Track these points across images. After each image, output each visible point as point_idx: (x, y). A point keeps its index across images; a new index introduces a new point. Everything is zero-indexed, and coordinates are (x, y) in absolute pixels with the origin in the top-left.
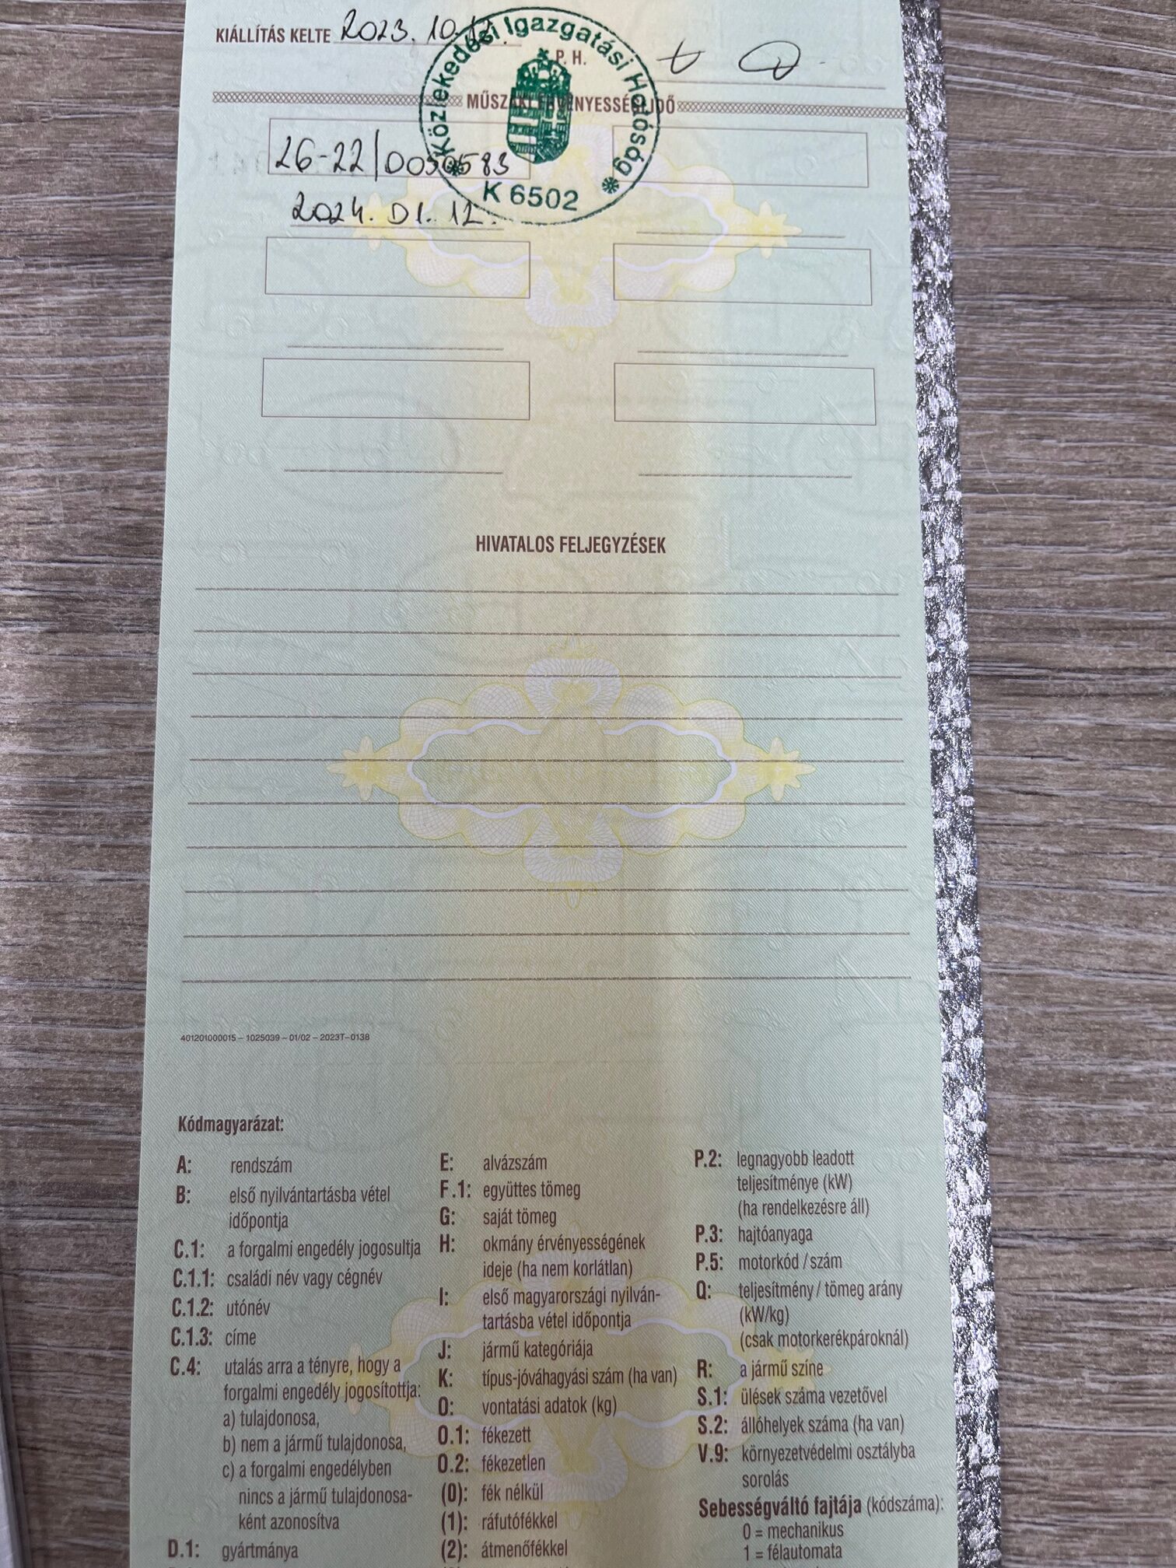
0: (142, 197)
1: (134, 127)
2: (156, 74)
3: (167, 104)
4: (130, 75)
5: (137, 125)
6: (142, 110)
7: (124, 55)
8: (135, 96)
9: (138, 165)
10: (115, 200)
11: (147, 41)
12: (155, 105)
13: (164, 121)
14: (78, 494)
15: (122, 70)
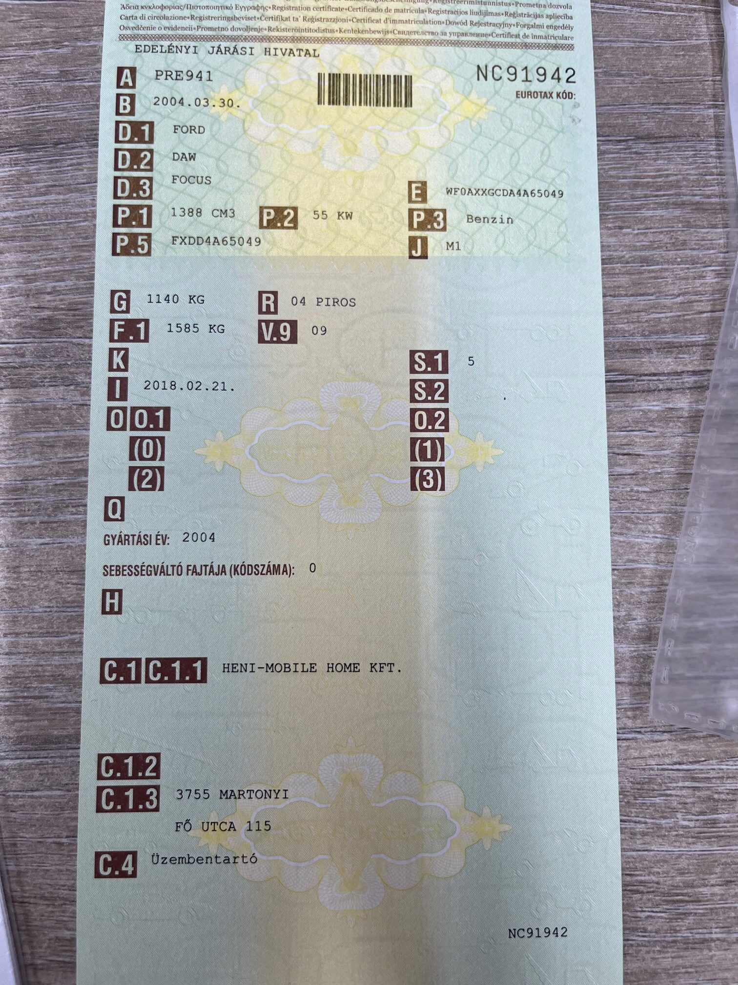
0: (39, 107)
1: (32, 64)
2: (45, 29)
3: (52, 48)
4: (28, 31)
5: (35, 62)
6: (37, 53)
7: (24, 18)
8: (32, 44)
9: (36, 87)
10: (23, 110)
11: (38, 9)
12: (45, 49)
13: (51, 58)
14: (10, 299)
15: (23, 28)
